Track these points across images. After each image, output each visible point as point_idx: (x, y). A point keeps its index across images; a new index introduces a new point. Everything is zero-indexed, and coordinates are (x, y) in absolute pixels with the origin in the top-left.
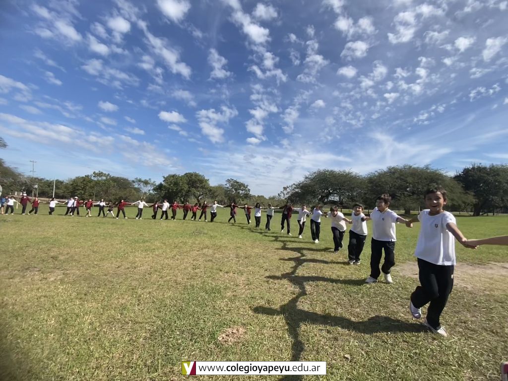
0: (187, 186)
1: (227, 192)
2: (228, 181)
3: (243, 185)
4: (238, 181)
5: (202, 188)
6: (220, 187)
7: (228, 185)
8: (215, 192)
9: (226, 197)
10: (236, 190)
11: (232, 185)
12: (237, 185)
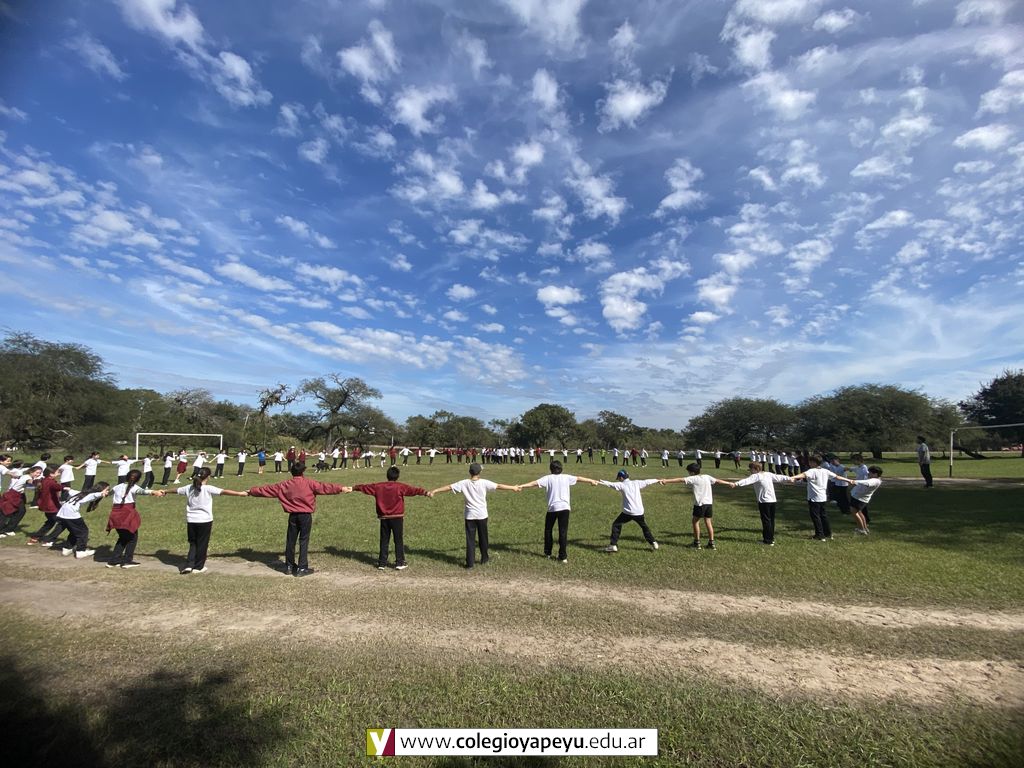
0: (549, 426)
1: (601, 431)
2: (602, 414)
3: (623, 419)
4: (616, 413)
5: (568, 426)
6: (590, 423)
7: (602, 420)
8: (584, 433)
9: (600, 438)
10: (614, 426)
11: (608, 420)
12: (615, 421)
